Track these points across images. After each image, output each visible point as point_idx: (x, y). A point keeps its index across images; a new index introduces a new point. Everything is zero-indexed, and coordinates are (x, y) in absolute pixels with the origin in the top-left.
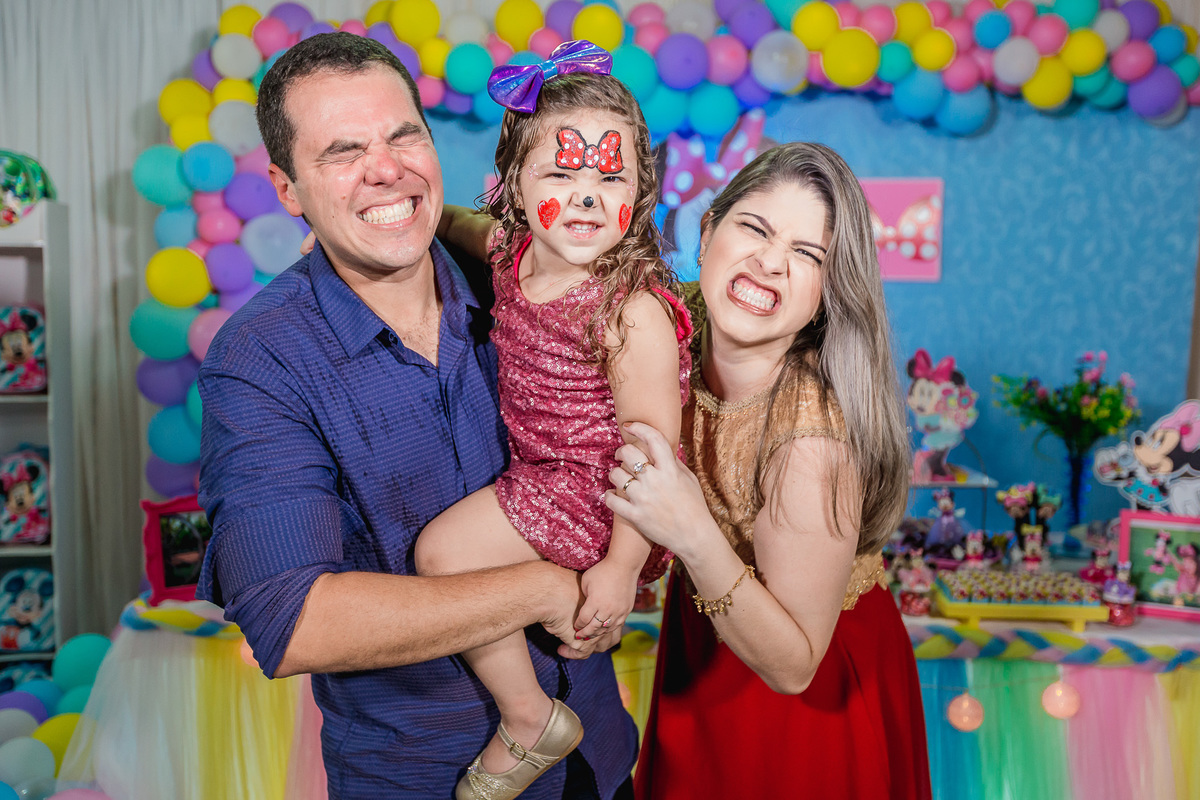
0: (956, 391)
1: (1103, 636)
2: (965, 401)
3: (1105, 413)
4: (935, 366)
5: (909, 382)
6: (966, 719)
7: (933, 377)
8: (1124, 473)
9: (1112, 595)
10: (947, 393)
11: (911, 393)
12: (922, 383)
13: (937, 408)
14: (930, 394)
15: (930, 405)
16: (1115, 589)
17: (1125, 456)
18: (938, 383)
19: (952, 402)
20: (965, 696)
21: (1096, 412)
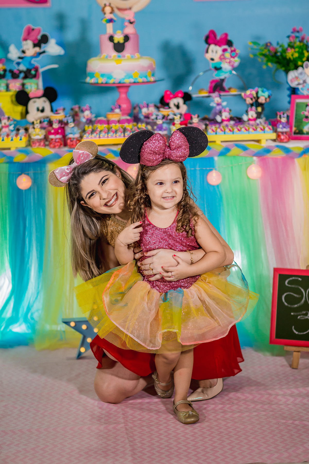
0: (229, 50)
1: (274, 144)
2: (234, 54)
3: (296, 55)
4: (218, 37)
5: (206, 46)
6: (214, 180)
7: (218, 43)
8: (301, 82)
9: (280, 129)
10: (225, 50)
11: (207, 52)
12: (212, 47)
13: (220, 58)
14: (216, 52)
15: (216, 58)
16: (281, 126)
17: (301, 74)
18: (220, 46)
19: (227, 55)
20: (214, 171)
21: (292, 55)
